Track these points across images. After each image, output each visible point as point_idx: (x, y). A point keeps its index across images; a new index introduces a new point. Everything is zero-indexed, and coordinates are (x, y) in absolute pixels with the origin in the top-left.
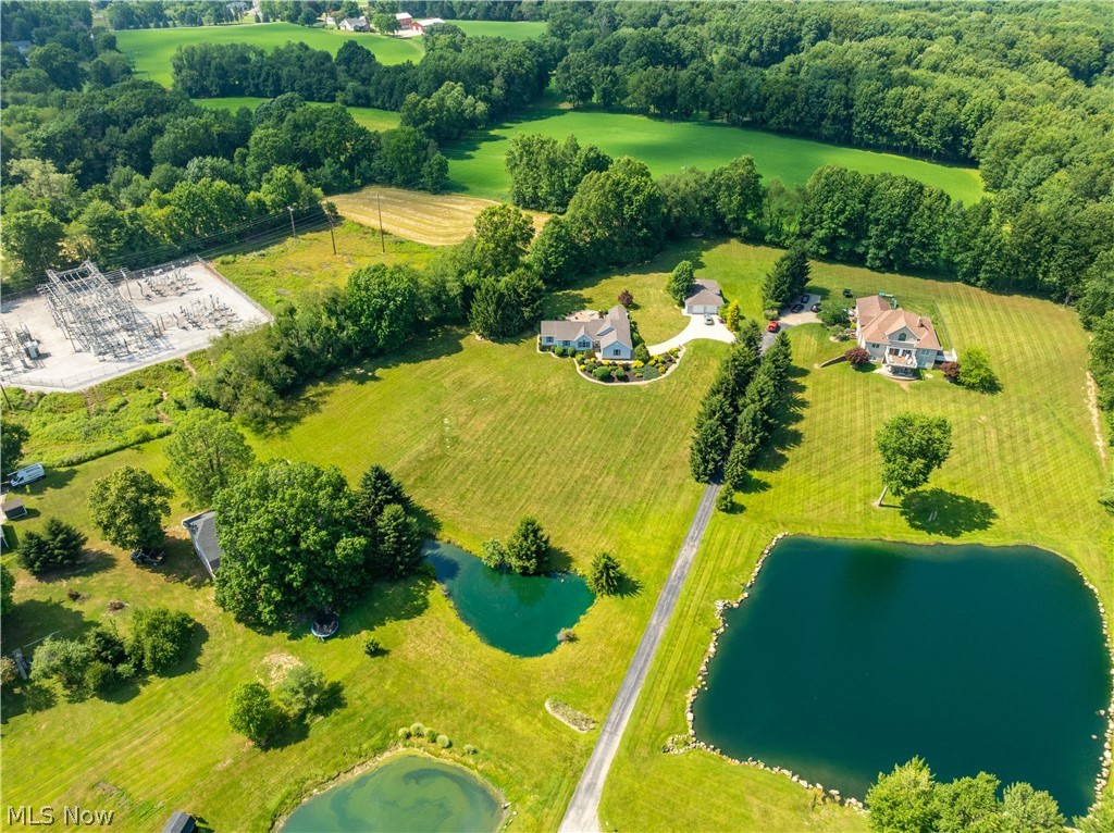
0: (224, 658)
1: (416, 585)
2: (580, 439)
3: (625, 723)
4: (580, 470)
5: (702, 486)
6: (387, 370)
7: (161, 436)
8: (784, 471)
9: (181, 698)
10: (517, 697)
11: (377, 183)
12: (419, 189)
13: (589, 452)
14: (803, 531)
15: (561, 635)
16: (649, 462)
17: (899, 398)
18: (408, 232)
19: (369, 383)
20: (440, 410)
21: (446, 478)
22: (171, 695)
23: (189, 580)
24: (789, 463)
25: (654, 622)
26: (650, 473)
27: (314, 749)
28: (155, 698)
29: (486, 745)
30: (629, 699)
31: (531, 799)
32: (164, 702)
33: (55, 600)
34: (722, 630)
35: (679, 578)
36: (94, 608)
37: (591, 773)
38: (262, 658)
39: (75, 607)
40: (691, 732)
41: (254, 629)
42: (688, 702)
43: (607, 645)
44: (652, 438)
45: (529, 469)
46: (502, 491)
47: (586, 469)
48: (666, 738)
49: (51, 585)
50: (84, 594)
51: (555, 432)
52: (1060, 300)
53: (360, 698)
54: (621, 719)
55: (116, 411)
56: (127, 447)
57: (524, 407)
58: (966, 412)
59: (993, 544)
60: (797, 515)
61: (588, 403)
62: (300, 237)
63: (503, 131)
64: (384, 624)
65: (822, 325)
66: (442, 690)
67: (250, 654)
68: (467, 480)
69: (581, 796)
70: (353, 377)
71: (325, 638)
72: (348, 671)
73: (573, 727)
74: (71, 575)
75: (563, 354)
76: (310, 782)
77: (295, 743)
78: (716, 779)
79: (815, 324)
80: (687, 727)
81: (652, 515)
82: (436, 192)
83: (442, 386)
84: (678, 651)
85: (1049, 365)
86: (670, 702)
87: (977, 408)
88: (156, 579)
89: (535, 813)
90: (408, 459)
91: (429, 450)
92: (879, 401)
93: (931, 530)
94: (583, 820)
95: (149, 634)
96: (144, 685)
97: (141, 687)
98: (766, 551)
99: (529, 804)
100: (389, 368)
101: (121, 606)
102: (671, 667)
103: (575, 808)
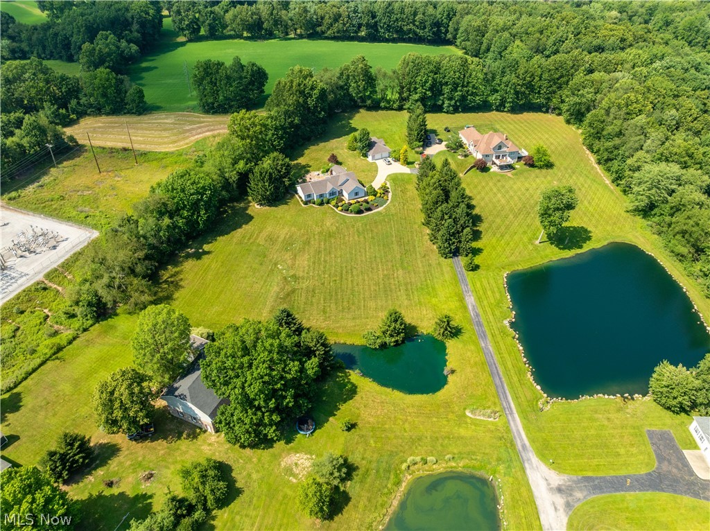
0: (254, 476)
1: (338, 377)
2: (368, 253)
3: (513, 405)
4: (380, 272)
5: (450, 260)
6: (210, 245)
7: (70, 343)
8: (484, 239)
9: (247, 516)
10: (449, 417)
11: (89, 115)
12: (125, 113)
13: (378, 260)
14: (514, 269)
15: (445, 373)
16: (414, 255)
17: (511, 182)
18: (143, 146)
19: (205, 257)
20: (271, 261)
21: (305, 303)
22: (238, 517)
23: (184, 436)
24: (483, 233)
25: (483, 345)
26: (419, 262)
27: (362, 503)
28: (229, 524)
29: (455, 451)
30: (505, 392)
31: (501, 468)
32: (238, 524)
33: (95, 493)
34: (517, 336)
35: (477, 316)
36: (131, 486)
37: (518, 439)
38: (280, 465)
39: (115, 491)
40: (545, 395)
41: (258, 448)
42: (531, 380)
43: (472, 367)
44: (406, 240)
45: (352, 281)
46: (345, 300)
47: (383, 270)
48: (537, 404)
49: (81, 484)
50: (114, 479)
51: (351, 253)
52: (547, 112)
53: (363, 459)
54: (509, 404)
55: (14, 336)
56: (47, 360)
57: (322, 243)
58: (546, 182)
59: (599, 246)
60: (506, 261)
61: (358, 230)
62: (60, 166)
63: (151, 62)
64: (339, 409)
65: (448, 151)
66: (406, 432)
67: (270, 466)
68: (320, 300)
69: (523, 454)
70: (188, 256)
71: (311, 433)
72: (341, 446)
73: (490, 420)
74: (90, 471)
75: (321, 204)
76: (375, 524)
77: (347, 505)
78: (575, 413)
79: (445, 151)
80: (541, 394)
81: (436, 285)
82: (140, 114)
83: (259, 245)
84: (506, 355)
85: (566, 146)
86: (524, 384)
87: (549, 178)
88: (159, 445)
89: (510, 474)
90: (272, 300)
91: (282, 289)
92: (503, 187)
93: (570, 248)
94: (534, 466)
95: (203, 483)
96: (214, 520)
97: (212, 522)
98: (505, 286)
99: (502, 471)
100: (211, 242)
101: (151, 475)
102: (510, 366)
103: (526, 462)
